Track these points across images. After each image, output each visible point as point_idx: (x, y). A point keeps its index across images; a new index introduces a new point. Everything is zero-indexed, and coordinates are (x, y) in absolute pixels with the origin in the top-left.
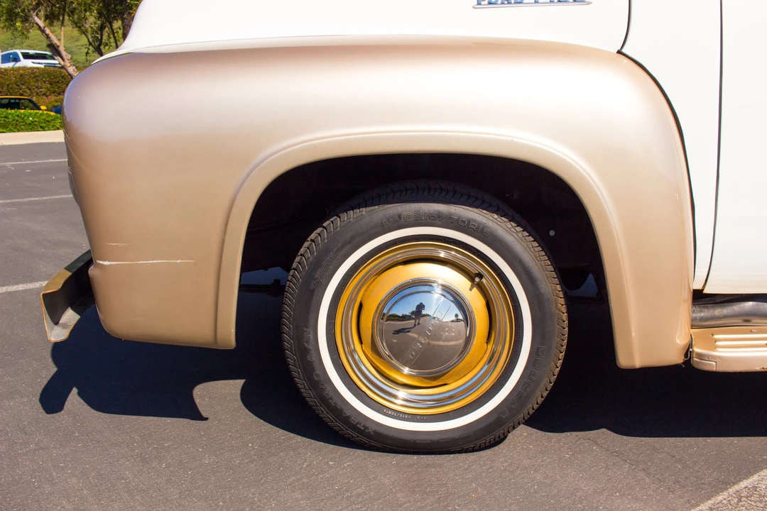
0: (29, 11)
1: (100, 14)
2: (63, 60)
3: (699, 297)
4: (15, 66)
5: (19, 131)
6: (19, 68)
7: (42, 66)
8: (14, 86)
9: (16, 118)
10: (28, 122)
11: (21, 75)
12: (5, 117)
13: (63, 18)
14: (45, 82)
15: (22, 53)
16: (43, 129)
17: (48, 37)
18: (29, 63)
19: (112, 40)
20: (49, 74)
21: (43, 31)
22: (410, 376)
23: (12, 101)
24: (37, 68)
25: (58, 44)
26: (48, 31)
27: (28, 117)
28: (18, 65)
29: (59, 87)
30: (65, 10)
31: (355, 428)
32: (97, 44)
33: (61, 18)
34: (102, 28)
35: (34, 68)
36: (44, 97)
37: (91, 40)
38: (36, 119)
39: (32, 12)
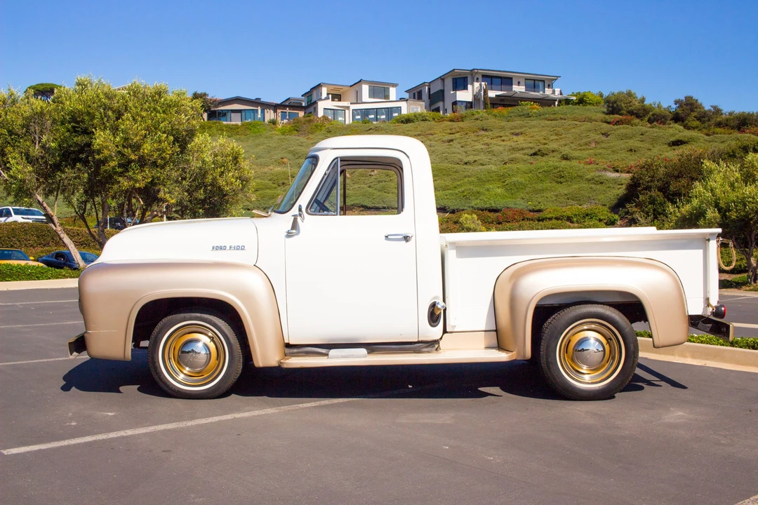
0: (33, 190)
1: (86, 192)
2: (56, 226)
3: (288, 346)
4: (7, 221)
5: (20, 280)
6: (11, 223)
7: (31, 221)
8: (6, 238)
9: (19, 270)
10: (27, 273)
11: (13, 229)
12: (10, 270)
13: (57, 195)
14: (32, 235)
15: (13, 209)
16: (38, 278)
17: (45, 208)
18: (19, 219)
19: (94, 210)
20: (37, 229)
21: (42, 205)
22: (189, 371)
23: (6, 252)
24: (27, 223)
25: (52, 214)
26: (45, 205)
27: (28, 270)
28: (10, 220)
29: (45, 240)
30: (59, 188)
31: (171, 389)
32: (82, 212)
33: (55, 193)
34: (85, 202)
35: (24, 223)
36: (31, 248)
37: (77, 210)
38: (33, 271)
39: (35, 191)
